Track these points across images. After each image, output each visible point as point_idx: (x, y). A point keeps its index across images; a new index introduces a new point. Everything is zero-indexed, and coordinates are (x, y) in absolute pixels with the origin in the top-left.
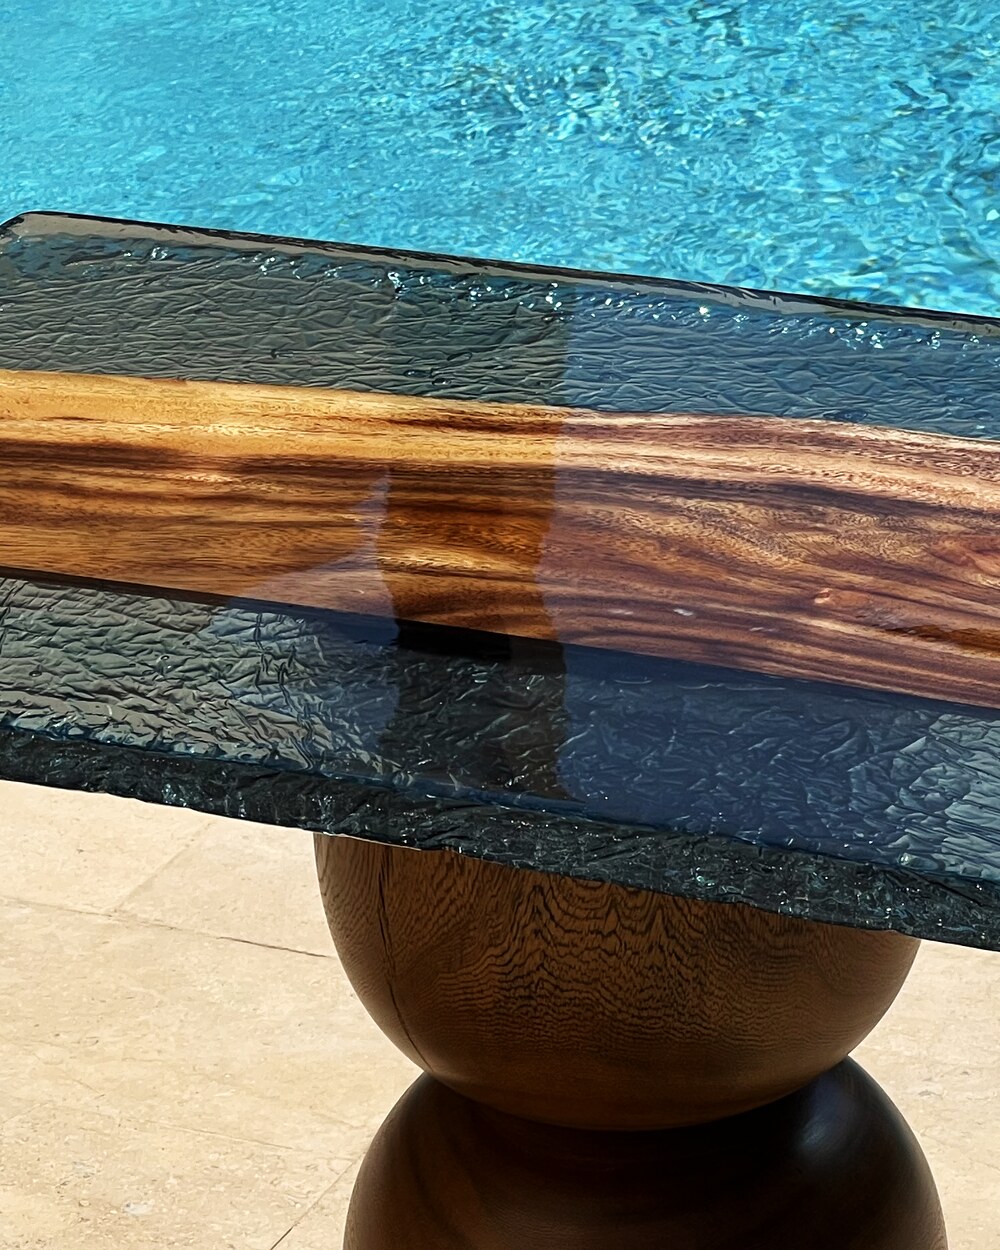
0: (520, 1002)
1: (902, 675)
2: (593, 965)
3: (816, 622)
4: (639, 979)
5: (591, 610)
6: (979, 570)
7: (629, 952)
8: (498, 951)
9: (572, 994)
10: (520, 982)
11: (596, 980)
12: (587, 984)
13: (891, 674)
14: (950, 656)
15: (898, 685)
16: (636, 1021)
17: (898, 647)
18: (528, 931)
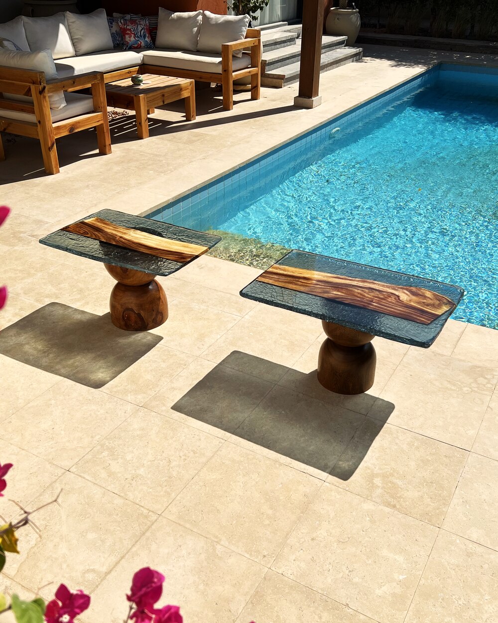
6: (389, 299)
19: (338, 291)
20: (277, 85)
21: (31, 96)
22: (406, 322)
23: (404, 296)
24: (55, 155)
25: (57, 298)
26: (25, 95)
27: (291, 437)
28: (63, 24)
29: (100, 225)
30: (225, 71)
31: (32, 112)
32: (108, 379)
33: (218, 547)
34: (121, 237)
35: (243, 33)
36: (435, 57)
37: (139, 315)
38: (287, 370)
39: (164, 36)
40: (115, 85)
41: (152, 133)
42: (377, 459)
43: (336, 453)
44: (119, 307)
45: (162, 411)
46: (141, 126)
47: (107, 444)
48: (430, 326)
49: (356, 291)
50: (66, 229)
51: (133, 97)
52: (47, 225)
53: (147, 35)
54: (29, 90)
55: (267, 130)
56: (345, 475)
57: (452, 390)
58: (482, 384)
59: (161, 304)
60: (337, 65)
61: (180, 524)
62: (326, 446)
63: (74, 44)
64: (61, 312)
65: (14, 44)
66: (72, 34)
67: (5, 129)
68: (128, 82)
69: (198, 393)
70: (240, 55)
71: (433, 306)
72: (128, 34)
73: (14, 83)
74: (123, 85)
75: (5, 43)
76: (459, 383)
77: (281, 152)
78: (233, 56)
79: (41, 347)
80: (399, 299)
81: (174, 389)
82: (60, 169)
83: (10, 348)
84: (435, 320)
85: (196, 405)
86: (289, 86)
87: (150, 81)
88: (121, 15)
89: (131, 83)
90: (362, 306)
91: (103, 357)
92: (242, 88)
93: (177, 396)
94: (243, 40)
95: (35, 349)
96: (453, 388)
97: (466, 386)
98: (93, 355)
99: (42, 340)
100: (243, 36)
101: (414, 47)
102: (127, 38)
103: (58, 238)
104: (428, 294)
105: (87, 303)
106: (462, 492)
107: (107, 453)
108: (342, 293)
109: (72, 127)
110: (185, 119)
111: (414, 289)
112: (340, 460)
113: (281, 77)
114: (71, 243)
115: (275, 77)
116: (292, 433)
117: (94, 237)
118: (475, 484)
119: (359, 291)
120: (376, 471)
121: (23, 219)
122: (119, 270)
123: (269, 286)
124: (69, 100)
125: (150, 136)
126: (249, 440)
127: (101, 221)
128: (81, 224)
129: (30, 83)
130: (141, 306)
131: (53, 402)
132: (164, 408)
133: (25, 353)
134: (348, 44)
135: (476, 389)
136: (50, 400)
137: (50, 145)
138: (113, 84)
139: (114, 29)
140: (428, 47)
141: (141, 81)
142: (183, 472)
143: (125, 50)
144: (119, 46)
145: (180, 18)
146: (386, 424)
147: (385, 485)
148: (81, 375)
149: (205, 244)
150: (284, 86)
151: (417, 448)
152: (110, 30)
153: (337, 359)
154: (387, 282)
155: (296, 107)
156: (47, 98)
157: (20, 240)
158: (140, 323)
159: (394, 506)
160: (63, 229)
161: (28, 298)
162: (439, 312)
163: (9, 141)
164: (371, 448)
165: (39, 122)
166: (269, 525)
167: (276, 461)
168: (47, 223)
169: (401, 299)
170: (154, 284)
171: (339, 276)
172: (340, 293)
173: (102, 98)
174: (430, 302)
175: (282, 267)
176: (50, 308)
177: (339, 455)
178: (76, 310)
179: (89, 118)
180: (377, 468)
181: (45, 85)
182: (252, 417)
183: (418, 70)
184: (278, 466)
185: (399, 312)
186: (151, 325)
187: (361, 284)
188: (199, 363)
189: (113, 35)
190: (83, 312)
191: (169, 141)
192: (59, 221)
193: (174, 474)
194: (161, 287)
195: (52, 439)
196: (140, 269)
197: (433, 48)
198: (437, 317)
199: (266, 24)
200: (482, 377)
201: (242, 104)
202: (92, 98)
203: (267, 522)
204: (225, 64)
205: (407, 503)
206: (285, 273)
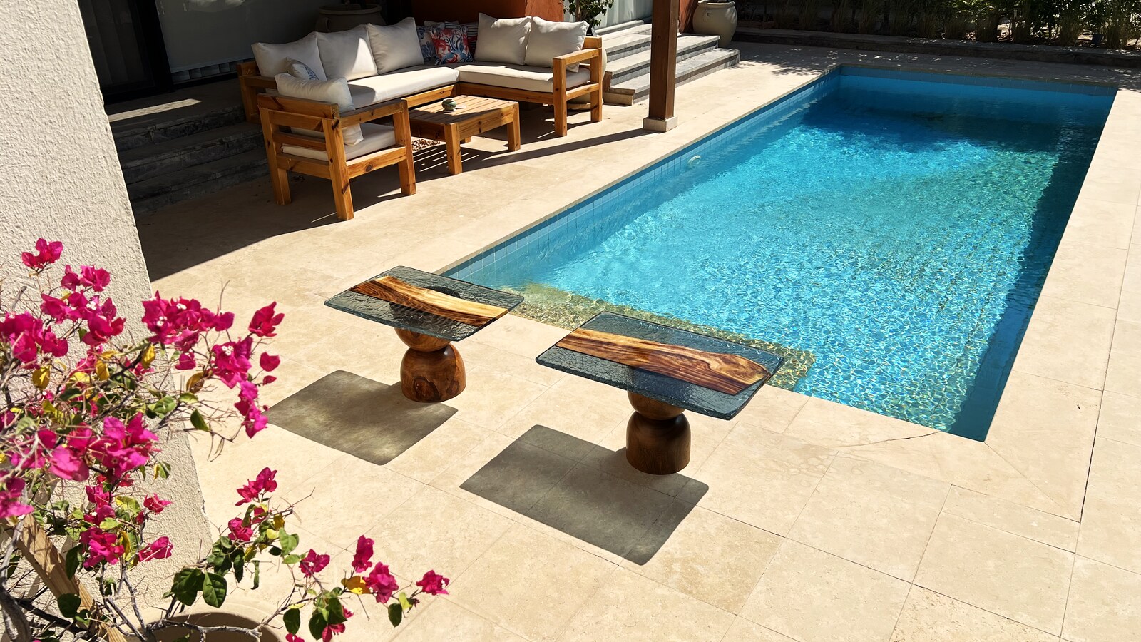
14: (693, 377)
19: (643, 358)
20: (625, 102)
21: (323, 131)
22: (711, 392)
23: (715, 364)
24: (349, 198)
25: (344, 365)
26: (315, 130)
27: (588, 518)
28: (363, 38)
29: (391, 284)
30: (557, 90)
31: (323, 149)
32: (394, 455)
33: (497, 628)
34: (413, 298)
35: (580, 43)
36: (835, 58)
37: (432, 384)
38: (593, 447)
39: (486, 47)
40: (422, 111)
41: (467, 167)
42: (679, 543)
43: (635, 537)
44: (409, 375)
45: (450, 490)
46: (453, 160)
47: (388, 523)
48: (737, 397)
49: (663, 357)
50: (354, 289)
51: (443, 127)
52: (336, 282)
53: (465, 47)
54: (321, 124)
55: (606, 161)
56: (641, 560)
57: (777, 471)
58: (813, 465)
59: (457, 371)
60: (705, 72)
61: (458, 605)
62: (625, 529)
63: (376, 62)
64: (347, 381)
65: (306, 67)
66: (374, 49)
67: (292, 168)
68: (437, 108)
69: (491, 471)
70: (576, 70)
71: (745, 374)
72: (441, 46)
73: (303, 117)
74: (432, 111)
75: (296, 66)
77: (622, 189)
78: (567, 71)
79: (323, 419)
80: (709, 367)
81: (465, 466)
82: (355, 213)
83: (289, 421)
84: (743, 390)
85: (487, 484)
86: (640, 103)
87: (465, 105)
88: (434, 23)
89: (441, 109)
90: (666, 374)
91: (390, 431)
92: (580, 107)
93: (468, 474)
94: (580, 52)
95: (317, 422)
96: (779, 469)
97: (794, 467)
98: (379, 429)
99: (324, 412)
100: (580, 46)
101: (810, 45)
102: (440, 51)
103: (345, 300)
104: (742, 362)
105: (376, 372)
106: (768, 580)
107: (387, 532)
108: (648, 360)
109: (369, 165)
110: (507, 148)
111: (728, 356)
112: (638, 544)
113: (630, 93)
114: (358, 305)
115: (623, 92)
116: (590, 515)
117: (384, 298)
118: (784, 572)
119: (667, 358)
120: (677, 555)
121: (309, 275)
122: (410, 334)
123: (569, 351)
124: (366, 134)
125: (463, 171)
126: (541, 522)
127: (394, 280)
128: (372, 283)
129: (321, 116)
130: (434, 375)
131: (333, 479)
132: (452, 487)
133: (306, 426)
134: (720, 45)
135: (805, 471)
136: (330, 476)
137: (343, 187)
138: (421, 109)
139: (426, 40)
140: (829, 46)
141: (454, 106)
142: (467, 553)
143: (438, 66)
144: (430, 60)
145: (504, 27)
146: (696, 507)
147: (684, 571)
148: (364, 451)
149: (505, 305)
150: (634, 103)
151: (726, 533)
152: (420, 41)
153: (645, 434)
154: (701, 348)
155: (646, 130)
156: (341, 133)
157: (305, 298)
158: (432, 393)
159: (691, 592)
160: (352, 290)
161: (312, 366)
162: (749, 382)
163: (297, 179)
164: (674, 532)
165: (331, 160)
166: (552, 608)
167: (568, 544)
168: (336, 279)
169: (711, 367)
170: (449, 350)
171: (647, 341)
172: (645, 361)
173: (405, 130)
174: (743, 370)
175: (586, 330)
176: (335, 377)
177: (638, 538)
178: (364, 379)
179: (389, 154)
180: (678, 552)
181: (339, 118)
182: (547, 498)
183: (811, 77)
184: (569, 549)
185: (705, 381)
186: (445, 396)
187: (670, 350)
188: (495, 438)
189: (423, 48)
190: (371, 381)
191: (487, 177)
192: (351, 276)
193: (457, 554)
194: (458, 353)
195: (331, 517)
196: (432, 334)
197: (834, 47)
198: (747, 387)
199: (616, 24)
201: (579, 128)
202: (394, 130)
203: (551, 605)
204: (557, 81)
205: (705, 589)
206: (589, 337)
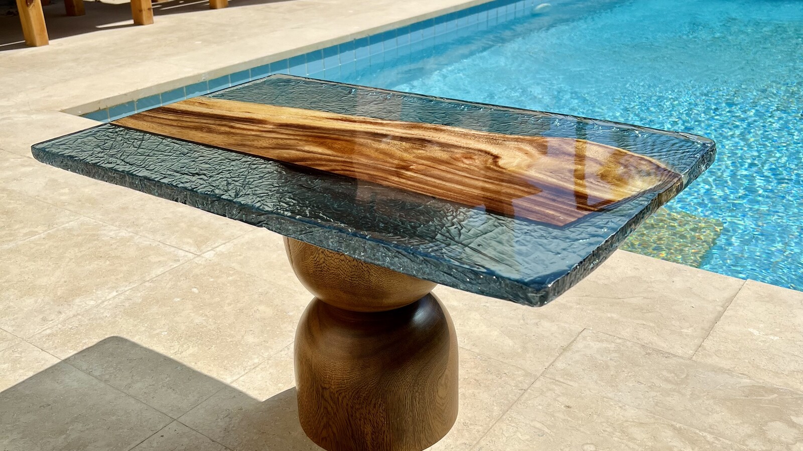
0: (319, 272)
1: (423, 188)
2: (338, 263)
3: (406, 172)
4: (351, 269)
5: (344, 164)
6: (463, 162)
7: (348, 261)
8: (313, 257)
9: (332, 271)
10: (319, 266)
11: (339, 268)
12: (336, 269)
13: (420, 187)
14: (441, 184)
15: (420, 191)
16: (350, 281)
17: (427, 180)
18: (320, 252)
23: (516, 157)
48: (573, 233)
49: (374, 144)
71: (602, 178)
76: (710, 438)
80: (496, 164)
84: (594, 215)
111: (552, 141)
119: (383, 146)
162: (615, 194)
169: (502, 163)
171: (351, 117)
172: (321, 150)
174: (596, 169)
187: (401, 132)
200: (780, 419)
